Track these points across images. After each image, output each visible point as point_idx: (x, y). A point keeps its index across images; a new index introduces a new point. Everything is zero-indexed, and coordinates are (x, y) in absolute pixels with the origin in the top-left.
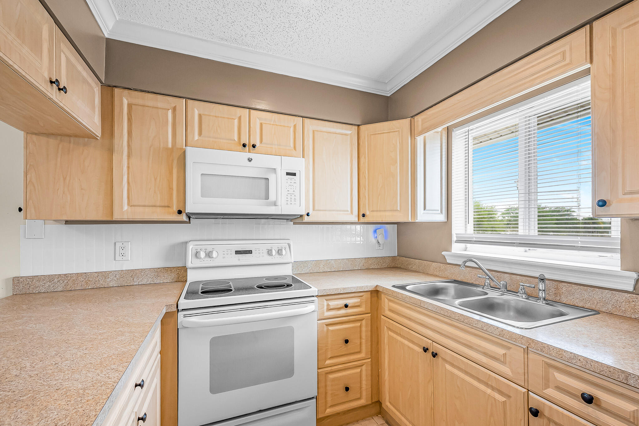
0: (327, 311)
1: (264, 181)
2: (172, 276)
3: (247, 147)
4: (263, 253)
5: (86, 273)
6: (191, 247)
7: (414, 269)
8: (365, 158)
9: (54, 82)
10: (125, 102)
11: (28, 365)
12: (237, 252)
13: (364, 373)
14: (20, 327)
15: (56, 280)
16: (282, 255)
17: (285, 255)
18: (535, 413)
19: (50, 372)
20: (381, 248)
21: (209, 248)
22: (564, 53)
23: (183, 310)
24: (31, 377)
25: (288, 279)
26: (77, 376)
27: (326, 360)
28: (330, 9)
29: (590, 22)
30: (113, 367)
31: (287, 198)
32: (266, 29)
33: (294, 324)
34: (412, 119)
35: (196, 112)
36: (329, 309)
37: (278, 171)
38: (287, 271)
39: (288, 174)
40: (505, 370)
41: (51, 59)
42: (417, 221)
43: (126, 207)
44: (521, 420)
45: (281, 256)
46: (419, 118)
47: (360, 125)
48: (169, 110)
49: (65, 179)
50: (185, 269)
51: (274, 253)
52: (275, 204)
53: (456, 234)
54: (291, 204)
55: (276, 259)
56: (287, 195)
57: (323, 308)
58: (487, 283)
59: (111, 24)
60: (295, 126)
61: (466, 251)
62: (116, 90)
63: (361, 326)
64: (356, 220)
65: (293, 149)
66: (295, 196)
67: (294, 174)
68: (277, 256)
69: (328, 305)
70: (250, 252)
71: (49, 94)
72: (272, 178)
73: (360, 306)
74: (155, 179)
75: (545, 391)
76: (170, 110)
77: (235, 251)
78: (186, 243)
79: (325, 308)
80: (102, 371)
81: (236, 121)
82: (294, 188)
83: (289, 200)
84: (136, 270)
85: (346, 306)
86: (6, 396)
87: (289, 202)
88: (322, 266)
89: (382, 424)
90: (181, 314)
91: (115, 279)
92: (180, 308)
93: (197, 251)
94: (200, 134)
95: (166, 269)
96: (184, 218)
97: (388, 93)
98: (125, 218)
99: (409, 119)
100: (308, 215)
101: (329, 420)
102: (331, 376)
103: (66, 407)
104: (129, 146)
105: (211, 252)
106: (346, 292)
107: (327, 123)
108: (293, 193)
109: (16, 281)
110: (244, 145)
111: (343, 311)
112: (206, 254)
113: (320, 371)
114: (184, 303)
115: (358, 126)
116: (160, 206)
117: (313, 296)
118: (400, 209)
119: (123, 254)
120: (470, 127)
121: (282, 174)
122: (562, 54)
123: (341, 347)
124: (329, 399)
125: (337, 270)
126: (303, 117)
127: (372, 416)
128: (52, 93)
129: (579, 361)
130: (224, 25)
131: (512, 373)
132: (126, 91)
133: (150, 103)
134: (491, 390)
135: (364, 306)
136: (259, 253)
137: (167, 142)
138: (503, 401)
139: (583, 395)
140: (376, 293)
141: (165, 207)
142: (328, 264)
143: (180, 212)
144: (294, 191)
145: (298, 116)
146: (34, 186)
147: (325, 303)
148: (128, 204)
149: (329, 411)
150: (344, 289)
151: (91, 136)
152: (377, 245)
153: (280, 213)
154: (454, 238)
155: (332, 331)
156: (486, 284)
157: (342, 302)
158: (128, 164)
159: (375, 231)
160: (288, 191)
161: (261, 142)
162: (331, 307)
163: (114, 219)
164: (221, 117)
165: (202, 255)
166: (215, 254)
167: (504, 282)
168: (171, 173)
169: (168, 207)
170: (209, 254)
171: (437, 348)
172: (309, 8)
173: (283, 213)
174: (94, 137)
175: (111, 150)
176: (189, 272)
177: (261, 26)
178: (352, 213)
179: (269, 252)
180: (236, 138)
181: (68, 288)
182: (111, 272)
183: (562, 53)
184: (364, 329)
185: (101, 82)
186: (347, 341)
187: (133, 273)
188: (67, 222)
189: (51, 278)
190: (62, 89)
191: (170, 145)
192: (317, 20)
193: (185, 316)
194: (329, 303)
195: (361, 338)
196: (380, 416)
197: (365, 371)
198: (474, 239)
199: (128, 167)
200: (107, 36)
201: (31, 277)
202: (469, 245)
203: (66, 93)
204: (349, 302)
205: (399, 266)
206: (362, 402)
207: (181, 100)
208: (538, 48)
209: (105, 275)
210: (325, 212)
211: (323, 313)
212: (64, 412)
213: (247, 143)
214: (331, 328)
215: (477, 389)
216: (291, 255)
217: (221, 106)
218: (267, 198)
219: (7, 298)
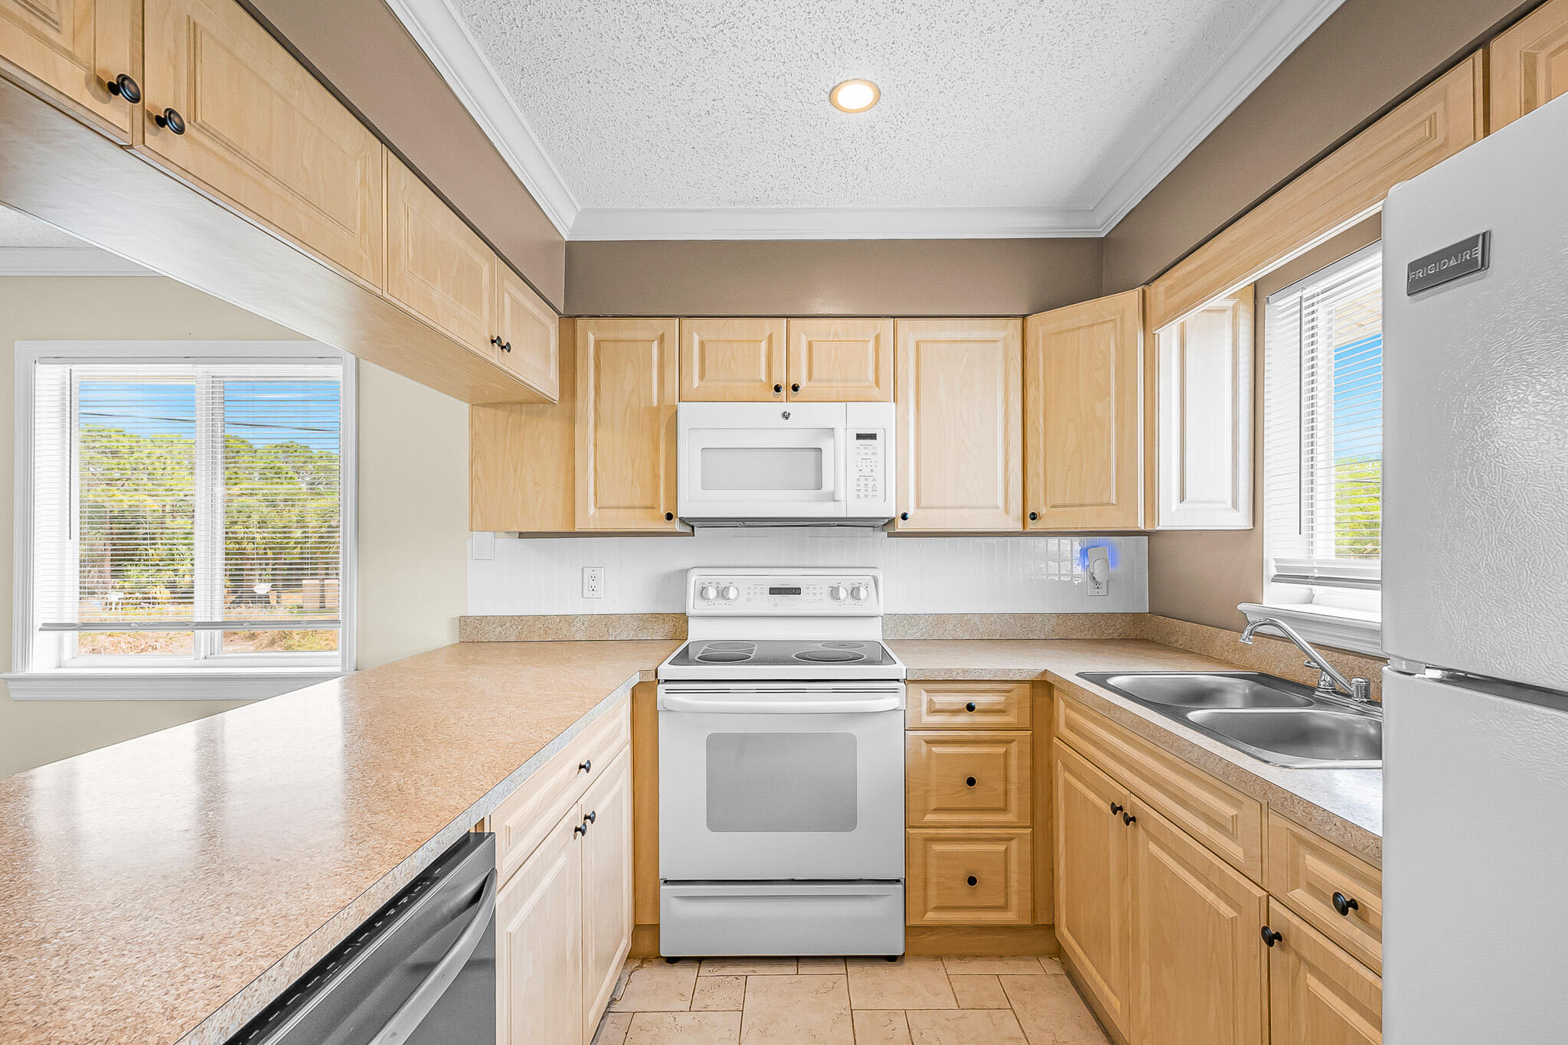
0: (927, 713)
1: (813, 454)
2: (666, 629)
3: (783, 392)
4: (821, 594)
5: (544, 616)
6: (693, 578)
7: (1180, 645)
8: (1037, 388)
9: (495, 341)
10: (591, 338)
11: (466, 716)
12: (774, 591)
13: (1014, 857)
14: (463, 680)
15: (508, 624)
16: (860, 599)
17: (866, 599)
18: (1271, 938)
19: (485, 724)
20: (1103, 591)
21: (724, 582)
22: (1432, 120)
23: (666, 681)
24: (467, 725)
25: (866, 646)
26: (510, 731)
27: (925, 812)
28: (911, 114)
29: (1482, 43)
30: (549, 728)
31: (858, 485)
32: (803, 172)
33: (857, 730)
34: (1146, 288)
35: (696, 338)
36: (933, 711)
37: (840, 433)
38: (871, 632)
39: (859, 437)
40: (1235, 850)
41: (491, 310)
42: (1158, 528)
43: (592, 510)
44: (1255, 957)
45: (857, 601)
46: (1160, 287)
47: (1028, 315)
48: (653, 341)
49: (515, 470)
50: (682, 619)
51: (843, 594)
52: (832, 498)
53: (1274, 559)
54: (866, 496)
55: (849, 607)
56: (858, 480)
57: (920, 706)
58: (1324, 680)
59: (570, 221)
60: (877, 338)
61: (1311, 603)
62: (579, 321)
63: (1006, 755)
64: (1018, 527)
65: (874, 384)
66: (874, 480)
67: (873, 437)
68: (850, 601)
69: (931, 702)
70: (796, 591)
71: (490, 359)
72: (827, 446)
73: (1004, 712)
74: (634, 462)
75: (1291, 893)
76: (656, 342)
77: (770, 588)
78: (687, 571)
79: (924, 707)
80: (536, 731)
81: (764, 345)
82: (873, 464)
83: (863, 489)
84: (611, 615)
85: (970, 708)
86: (444, 738)
87: (862, 494)
88: (950, 627)
89: (1056, 975)
90: (661, 688)
91: (583, 628)
92: (661, 677)
93: (704, 586)
94: (702, 376)
95: (656, 616)
96: (676, 526)
97: (1100, 230)
98: (591, 527)
99: (1140, 289)
100: (904, 517)
101: (934, 937)
102: (937, 848)
103: (494, 754)
104: (596, 409)
105: (726, 589)
106: (969, 679)
107: (947, 321)
108: (871, 474)
109: (464, 621)
110: (777, 389)
111: (964, 719)
112: (718, 593)
113: (910, 831)
114: (667, 670)
115: (1024, 317)
116: (640, 508)
117: (898, 680)
118: (1118, 500)
119: (593, 588)
120: (1305, 292)
121: (845, 438)
122: (1427, 122)
123: (958, 792)
124: (932, 893)
125: (986, 638)
126: (894, 317)
127: (1037, 955)
128: (494, 355)
129: (1334, 827)
130: (733, 182)
131: (1245, 858)
132: (592, 321)
133: (626, 335)
134: (1215, 896)
135: (1014, 712)
136: (815, 594)
137: (651, 398)
138: (1231, 917)
139: (1337, 895)
140: (1044, 687)
141: (647, 508)
142: (966, 624)
143: (669, 517)
144: (872, 471)
145: (886, 317)
146: (480, 483)
147: (925, 697)
148: (596, 506)
149: (932, 917)
150: (965, 671)
151: (546, 401)
152: (1090, 584)
153: (845, 516)
154: (1271, 570)
155: (940, 756)
156: (1322, 683)
157: (963, 699)
158: (596, 439)
159: (1084, 552)
160: (861, 470)
161: (810, 377)
162: (938, 707)
163: (577, 530)
164: (736, 341)
165: (712, 593)
166: (732, 593)
167: (1362, 680)
168: (656, 449)
169: (653, 508)
170: (723, 592)
171: (1133, 805)
172: (872, 124)
173: (849, 516)
174: (551, 403)
175: (572, 420)
176: (693, 625)
177: (794, 169)
178: (1007, 510)
179: (834, 593)
180: (763, 377)
181: (523, 637)
182: (577, 616)
183: (1429, 120)
184: (1013, 762)
185: (559, 313)
186: (971, 782)
187: (607, 619)
188: (522, 535)
189: (501, 621)
190: (505, 347)
191: (655, 403)
192: (892, 136)
193: (669, 692)
194: (933, 698)
195: (1006, 780)
196: (1058, 959)
197: (1018, 852)
198: (1314, 573)
199: (595, 445)
200: (566, 239)
201: (480, 618)
202: (1318, 590)
203: (509, 351)
204: (979, 700)
205: (1150, 637)
206: (1010, 917)
207: (671, 320)
208: (1380, 111)
209: (567, 619)
210: (944, 510)
211: (920, 717)
212: (491, 758)
213: (783, 384)
214: (936, 749)
215: (1194, 893)
216: (878, 601)
217: (736, 321)
218: (819, 486)
219: (453, 646)
